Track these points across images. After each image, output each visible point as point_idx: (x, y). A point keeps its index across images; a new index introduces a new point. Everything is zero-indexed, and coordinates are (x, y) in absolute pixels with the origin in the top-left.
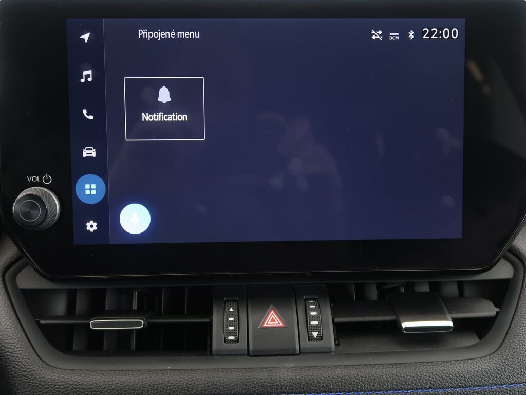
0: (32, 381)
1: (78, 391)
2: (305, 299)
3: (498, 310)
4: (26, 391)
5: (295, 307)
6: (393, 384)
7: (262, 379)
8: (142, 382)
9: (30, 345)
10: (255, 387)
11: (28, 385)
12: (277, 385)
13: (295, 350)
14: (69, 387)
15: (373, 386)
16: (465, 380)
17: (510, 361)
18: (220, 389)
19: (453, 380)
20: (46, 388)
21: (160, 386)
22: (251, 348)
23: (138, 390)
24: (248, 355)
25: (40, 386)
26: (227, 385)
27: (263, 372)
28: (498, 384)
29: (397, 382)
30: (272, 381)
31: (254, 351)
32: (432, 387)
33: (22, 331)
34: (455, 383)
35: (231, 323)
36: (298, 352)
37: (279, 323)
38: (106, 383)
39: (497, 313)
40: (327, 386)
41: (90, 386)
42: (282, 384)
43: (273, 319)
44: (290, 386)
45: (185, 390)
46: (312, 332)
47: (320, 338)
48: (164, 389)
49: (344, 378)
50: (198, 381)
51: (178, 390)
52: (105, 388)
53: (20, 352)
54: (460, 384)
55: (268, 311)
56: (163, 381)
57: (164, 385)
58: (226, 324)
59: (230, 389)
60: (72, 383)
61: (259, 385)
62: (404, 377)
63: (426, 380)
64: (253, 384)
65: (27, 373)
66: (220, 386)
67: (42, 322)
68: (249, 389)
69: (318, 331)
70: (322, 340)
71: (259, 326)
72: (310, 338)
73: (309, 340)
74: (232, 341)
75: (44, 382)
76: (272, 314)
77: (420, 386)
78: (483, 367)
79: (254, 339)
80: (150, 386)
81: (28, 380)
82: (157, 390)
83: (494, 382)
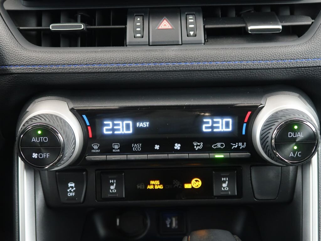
0: (16, 56)
1: (44, 61)
2: (186, 15)
3: (313, 21)
4: (14, 62)
5: (180, 18)
6: (239, 58)
7: (156, 55)
8: (83, 56)
9: (14, 38)
10: (152, 59)
11: (15, 59)
12: (165, 58)
13: (178, 42)
14: (39, 59)
15: (226, 59)
16: (285, 56)
17: (316, 45)
18: (130, 60)
19: (278, 56)
20: (25, 60)
21: (94, 58)
22: (151, 41)
23: (80, 61)
24: (149, 45)
25: (21, 59)
26: (135, 58)
27: (158, 51)
28: (306, 58)
29: (241, 56)
30: (163, 56)
31: (153, 42)
32: (264, 59)
33: (9, 30)
34: (278, 57)
35: (138, 27)
36: (180, 43)
37: (169, 27)
38: (61, 57)
39: (312, 23)
40: (197, 59)
41: (52, 59)
42: (169, 57)
43: (165, 24)
44: (174, 59)
45: (109, 61)
46: (190, 31)
47: (195, 35)
48: (96, 60)
49: (208, 54)
50: (117, 56)
51: (105, 61)
52: (60, 60)
53: (8, 41)
54: (281, 58)
55: (162, 20)
56: (95, 56)
57: (96, 58)
58: (135, 27)
59: (137, 60)
60: (40, 57)
61: (155, 58)
62: (246, 54)
63: (260, 56)
64: (151, 57)
65: (13, 52)
66: (130, 58)
67: (21, 28)
68: (148, 60)
69: (194, 31)
70: (196, 36)
71: (156, 28)
72: (188, 35)
73: (188, 36)
74: (139, 37)
75: (24, 56)
76: (165, 22)
77: (256, 59)
78: (298, 49)
79: (152, 36)
80: (88, 58)
81: (14, 56)
82: (92, 61)
83: (304, 57)
